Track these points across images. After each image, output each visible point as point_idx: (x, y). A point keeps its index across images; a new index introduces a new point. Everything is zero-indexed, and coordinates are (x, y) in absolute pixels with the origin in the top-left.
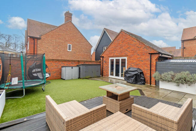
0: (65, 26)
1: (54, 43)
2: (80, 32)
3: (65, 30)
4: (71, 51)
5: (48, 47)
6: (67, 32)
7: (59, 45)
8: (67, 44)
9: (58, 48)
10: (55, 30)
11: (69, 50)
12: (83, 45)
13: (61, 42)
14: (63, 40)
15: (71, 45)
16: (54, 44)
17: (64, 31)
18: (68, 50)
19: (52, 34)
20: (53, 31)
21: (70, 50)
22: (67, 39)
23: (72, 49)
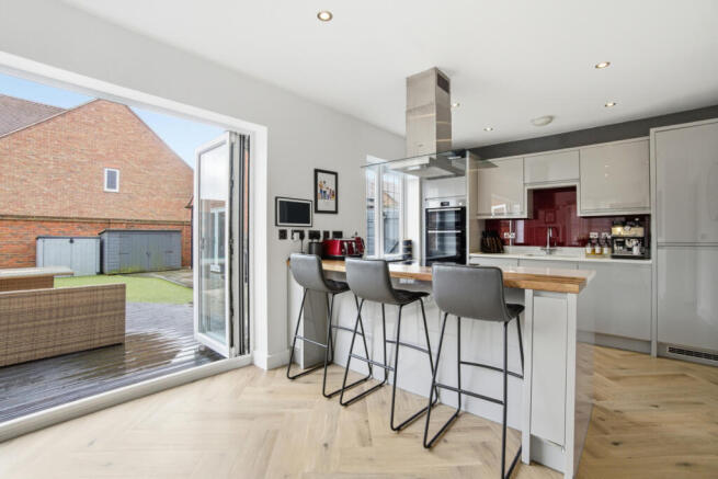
0: (93, 109)
1: (48, 165)
2: (149, 129)
3: (92, 122)
4: (117, 190)
5: (23, 177)
6: (101, 130)
7: (72, 171)
8: (103, 169)
9: (67, 182)
10: (52, 123)
11: (108, 187)
12: (163, 171)
13: (79, 163)
14: (87, 155)
15: (118, 172)
16: (51, 167)
17: (89, 125)
18: (106, 189)
19: (42, 135)
20: (46, 126)
21: (114, 187)
22: (100, 152)
23: (121, 186)
